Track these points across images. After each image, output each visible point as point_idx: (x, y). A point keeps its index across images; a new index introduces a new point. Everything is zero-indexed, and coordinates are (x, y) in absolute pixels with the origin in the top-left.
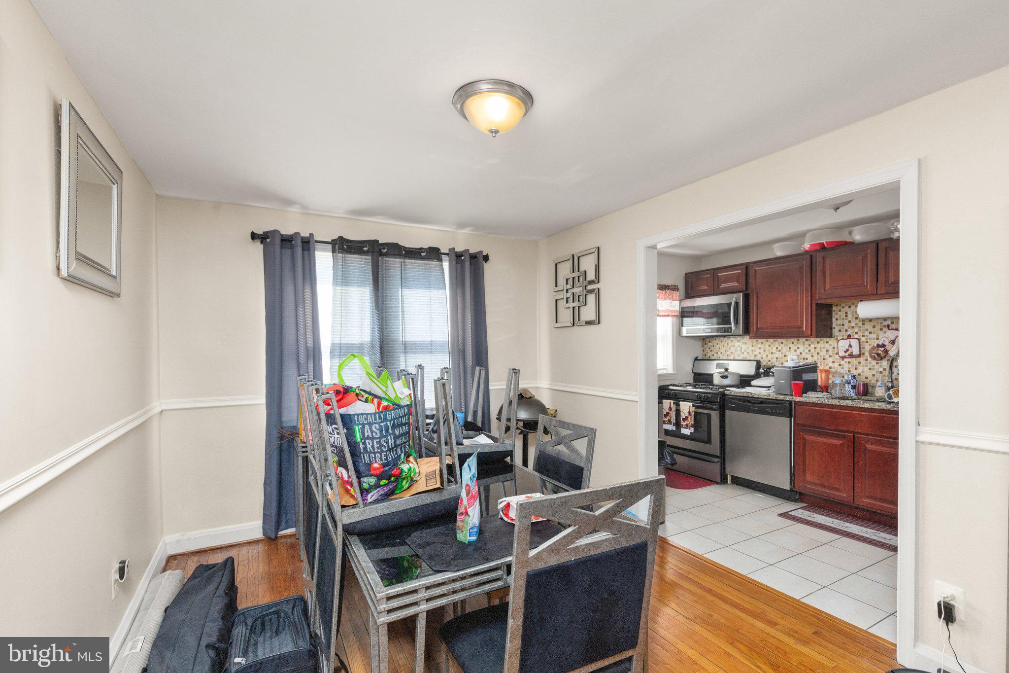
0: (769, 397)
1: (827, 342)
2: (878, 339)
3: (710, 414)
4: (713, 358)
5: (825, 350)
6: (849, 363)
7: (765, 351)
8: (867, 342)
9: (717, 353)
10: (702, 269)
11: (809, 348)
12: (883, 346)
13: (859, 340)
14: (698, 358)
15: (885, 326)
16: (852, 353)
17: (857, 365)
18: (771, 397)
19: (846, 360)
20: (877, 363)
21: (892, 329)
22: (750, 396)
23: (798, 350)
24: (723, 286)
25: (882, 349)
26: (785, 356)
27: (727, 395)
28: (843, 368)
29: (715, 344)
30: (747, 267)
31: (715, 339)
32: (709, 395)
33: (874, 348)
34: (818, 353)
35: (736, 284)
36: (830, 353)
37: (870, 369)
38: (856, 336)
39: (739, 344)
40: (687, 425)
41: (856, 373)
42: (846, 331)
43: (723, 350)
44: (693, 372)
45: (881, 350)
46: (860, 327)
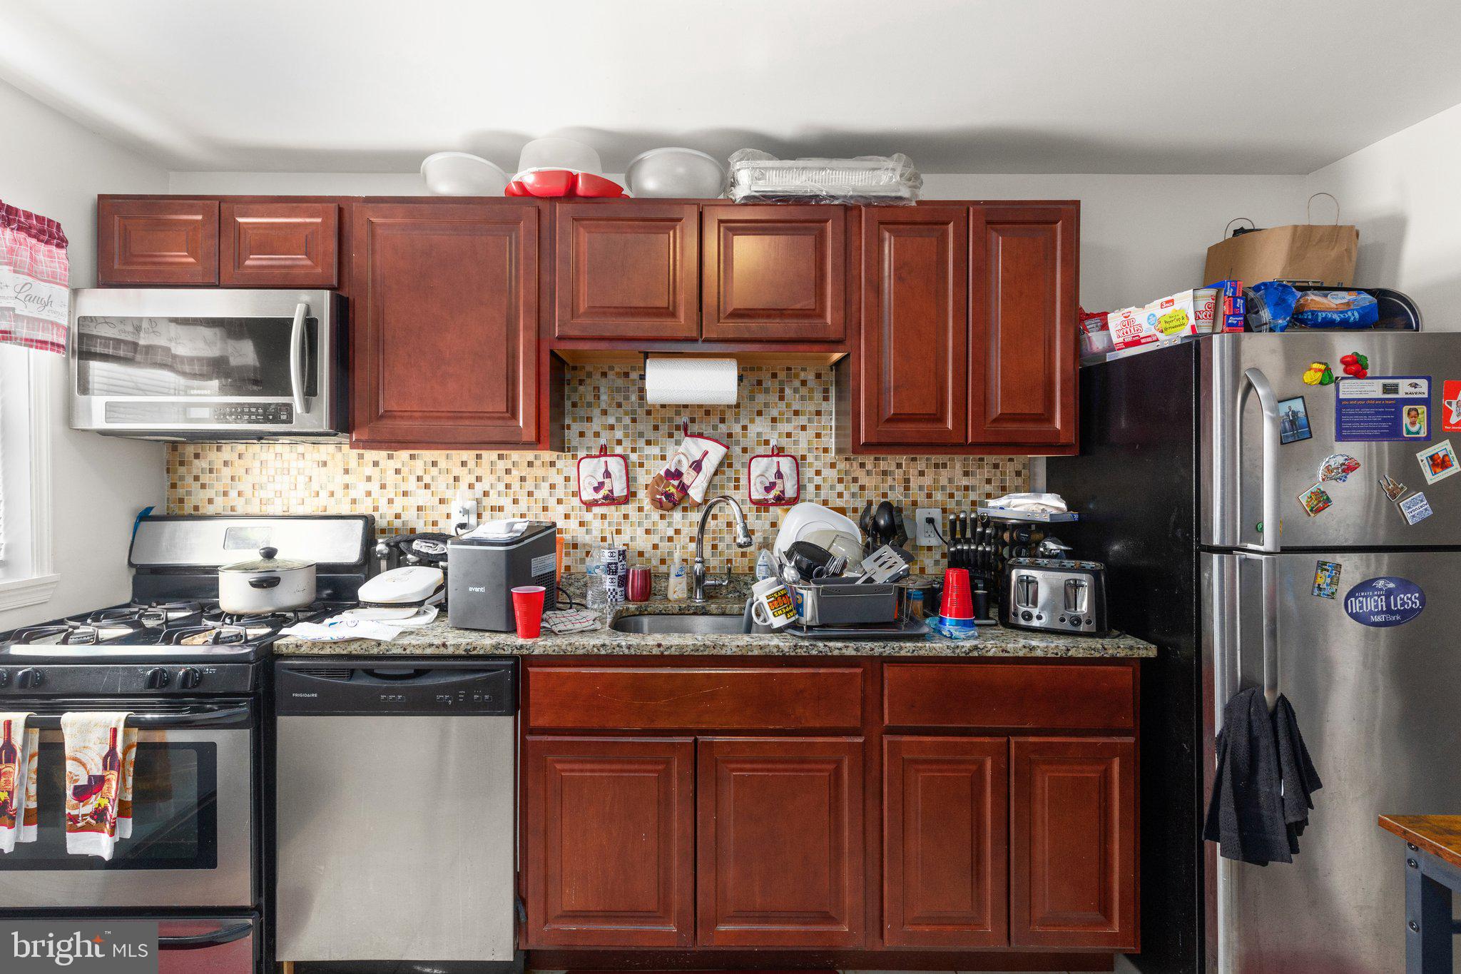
0: (443, 651)
1: (552, 464)
2: (663, 458)
3: (213, 746)
4: (210, 510)
5: (546, 485)
6: (603, 517)
7: (383, 487)
8: (641, 465)
9: (225, 494)
10: (171, 192)
11: (507, 479)
12: (678, 475)
13: (624, 458)
14: (152, 513)
15: (678, 428)
16: (611, 491)
17: (619, 524)
18: (450, 651)
19: (597, 510)
20: (662, 517)
21: (692, 436)
22: (375, 651)
23: (478, 485)
24: (253, 261)
25: (676, 483)
26: (442, 501)
27: (281, 656)
28: (588, 532)
29: (218, 464)
30: (342, 210)
31: (219, 449)
32: (209, 669)
33: (659, 479)
34: (530, 494)
35: (301, 259)
36: (560, 492)
37: (648, 532)
38: (619, 450)
39: (301, 464)
40: (99, 814)
41: (619, 543)
42: (597, 435)
43: (245, 486)
44: (130, 564)
45: (673, 486)
46: (626, 427)
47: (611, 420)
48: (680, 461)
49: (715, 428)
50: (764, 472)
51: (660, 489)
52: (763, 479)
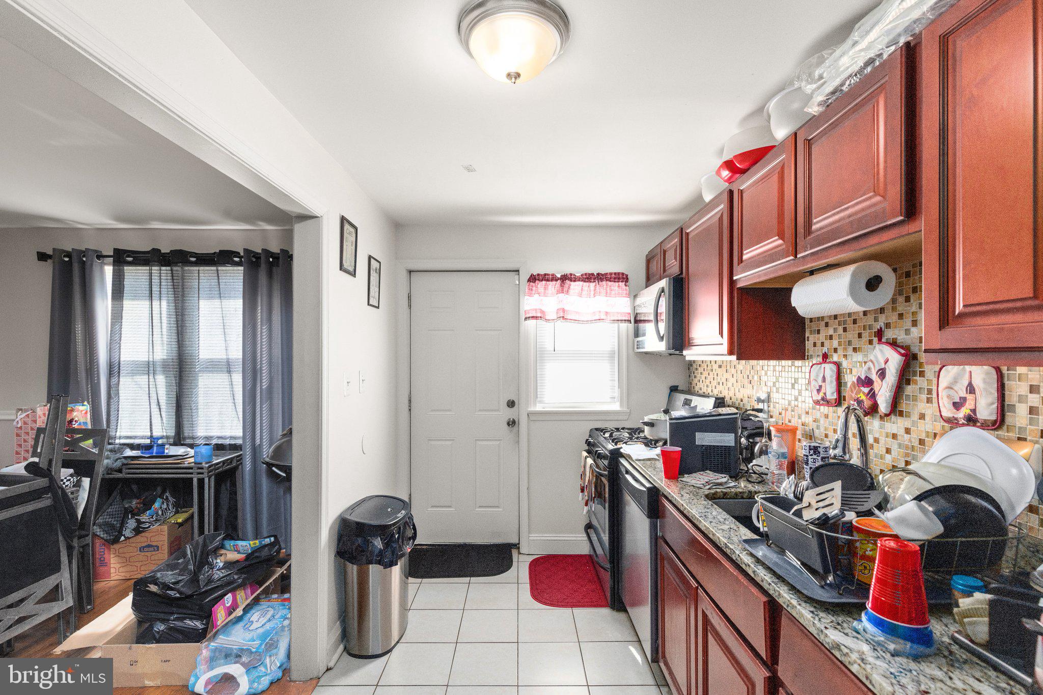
47: (831, 331)
48: (869, 369)
49: (907, 332)
50: (952, 384)
51: (853, 395)
52: (951, 392)
